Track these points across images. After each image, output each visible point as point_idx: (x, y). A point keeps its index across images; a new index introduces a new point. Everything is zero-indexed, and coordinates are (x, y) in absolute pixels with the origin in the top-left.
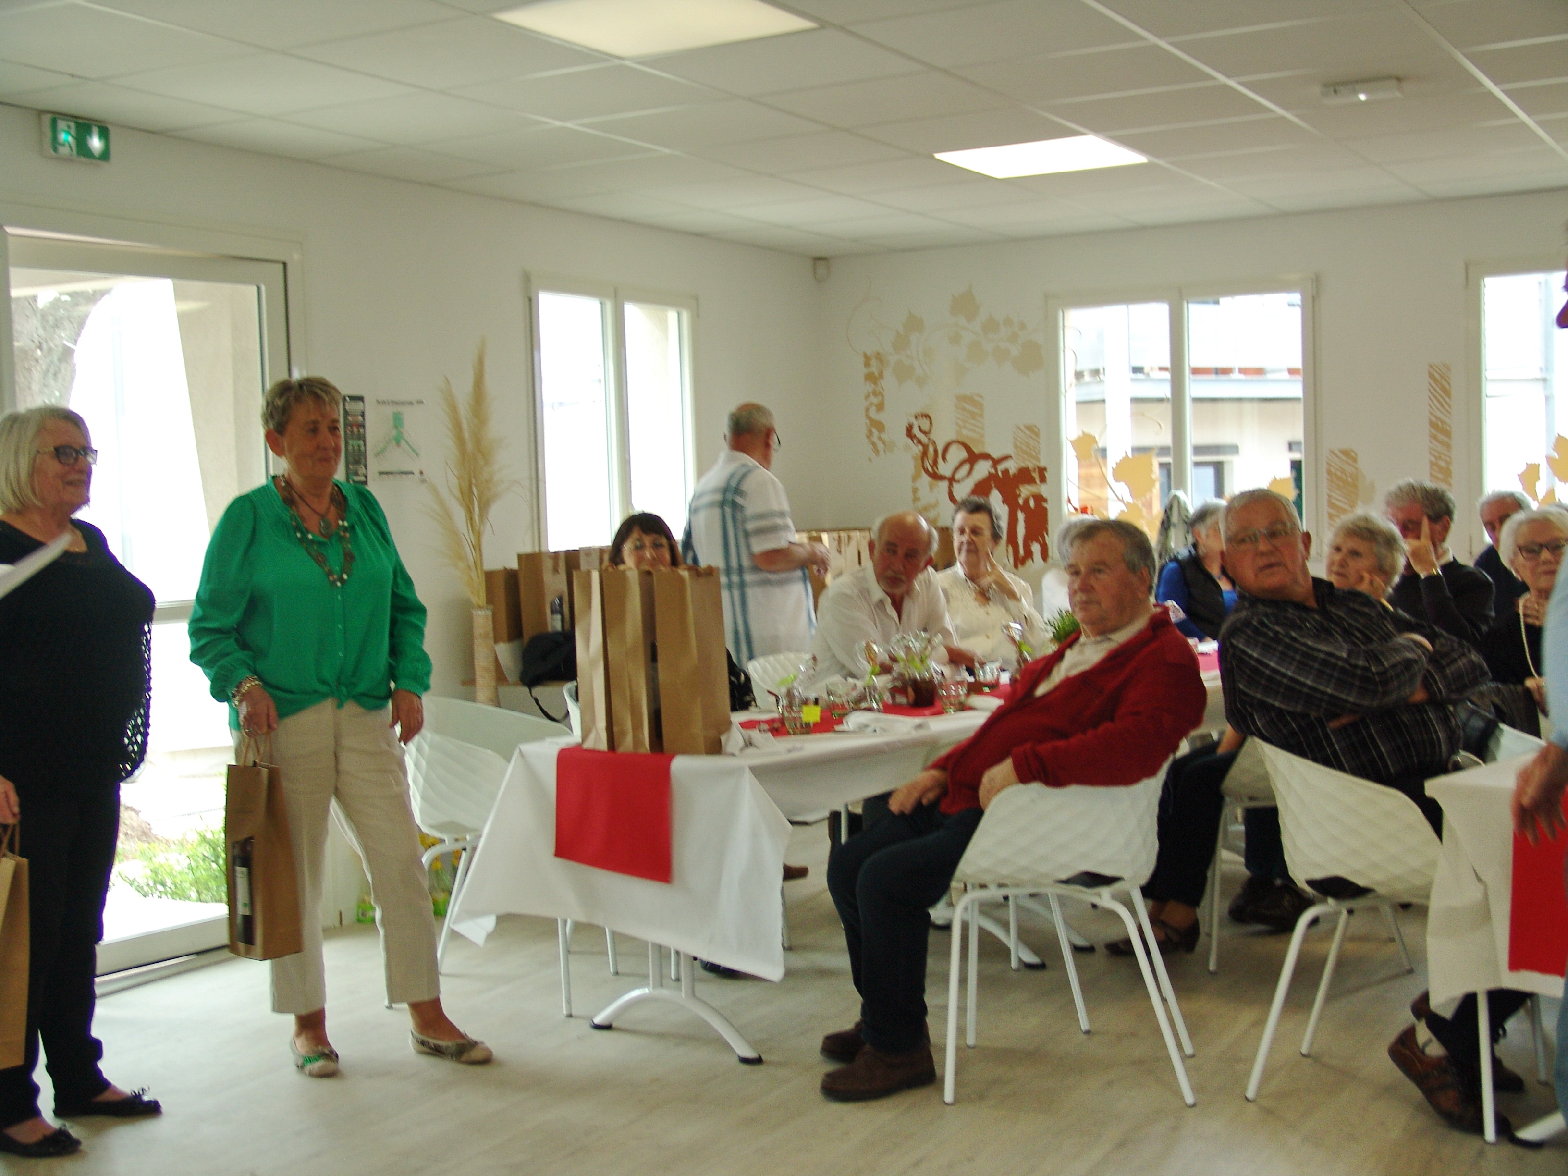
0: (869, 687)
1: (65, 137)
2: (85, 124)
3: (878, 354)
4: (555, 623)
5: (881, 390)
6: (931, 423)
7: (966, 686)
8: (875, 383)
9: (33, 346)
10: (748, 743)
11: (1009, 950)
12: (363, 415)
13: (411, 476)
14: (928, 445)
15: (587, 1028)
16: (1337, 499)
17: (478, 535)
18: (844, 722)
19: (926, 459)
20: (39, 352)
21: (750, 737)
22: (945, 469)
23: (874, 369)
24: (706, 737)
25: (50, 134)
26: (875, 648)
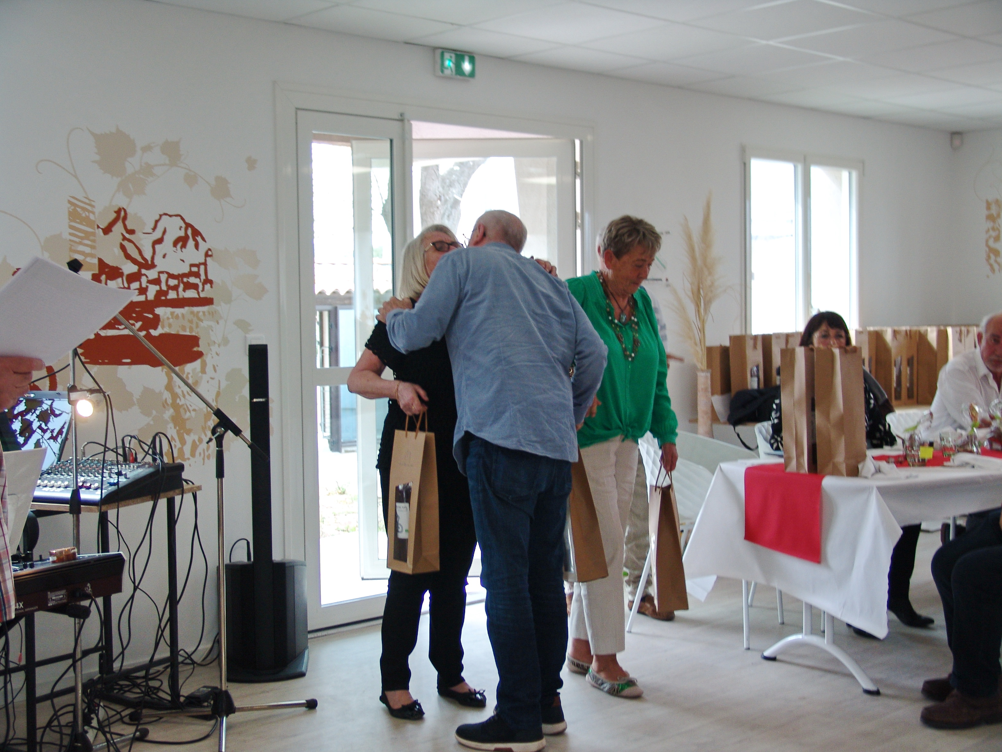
0: (971, 436)
1: (449, 63)
2: (460, 55)
3: (997, 202)
4: (753, 384)
5: (998, 227)
8: (994, 222)
9: (436, 198)
10: (878, 470)
13: (660, 282)
15: (758, 658)
17: (703, 322)
18: (951, 460)
20: (439, 202)
21: (879, 467)
23: (994, 211)
24: (847, 464)
25: (439, 62)
26: (977, 409)
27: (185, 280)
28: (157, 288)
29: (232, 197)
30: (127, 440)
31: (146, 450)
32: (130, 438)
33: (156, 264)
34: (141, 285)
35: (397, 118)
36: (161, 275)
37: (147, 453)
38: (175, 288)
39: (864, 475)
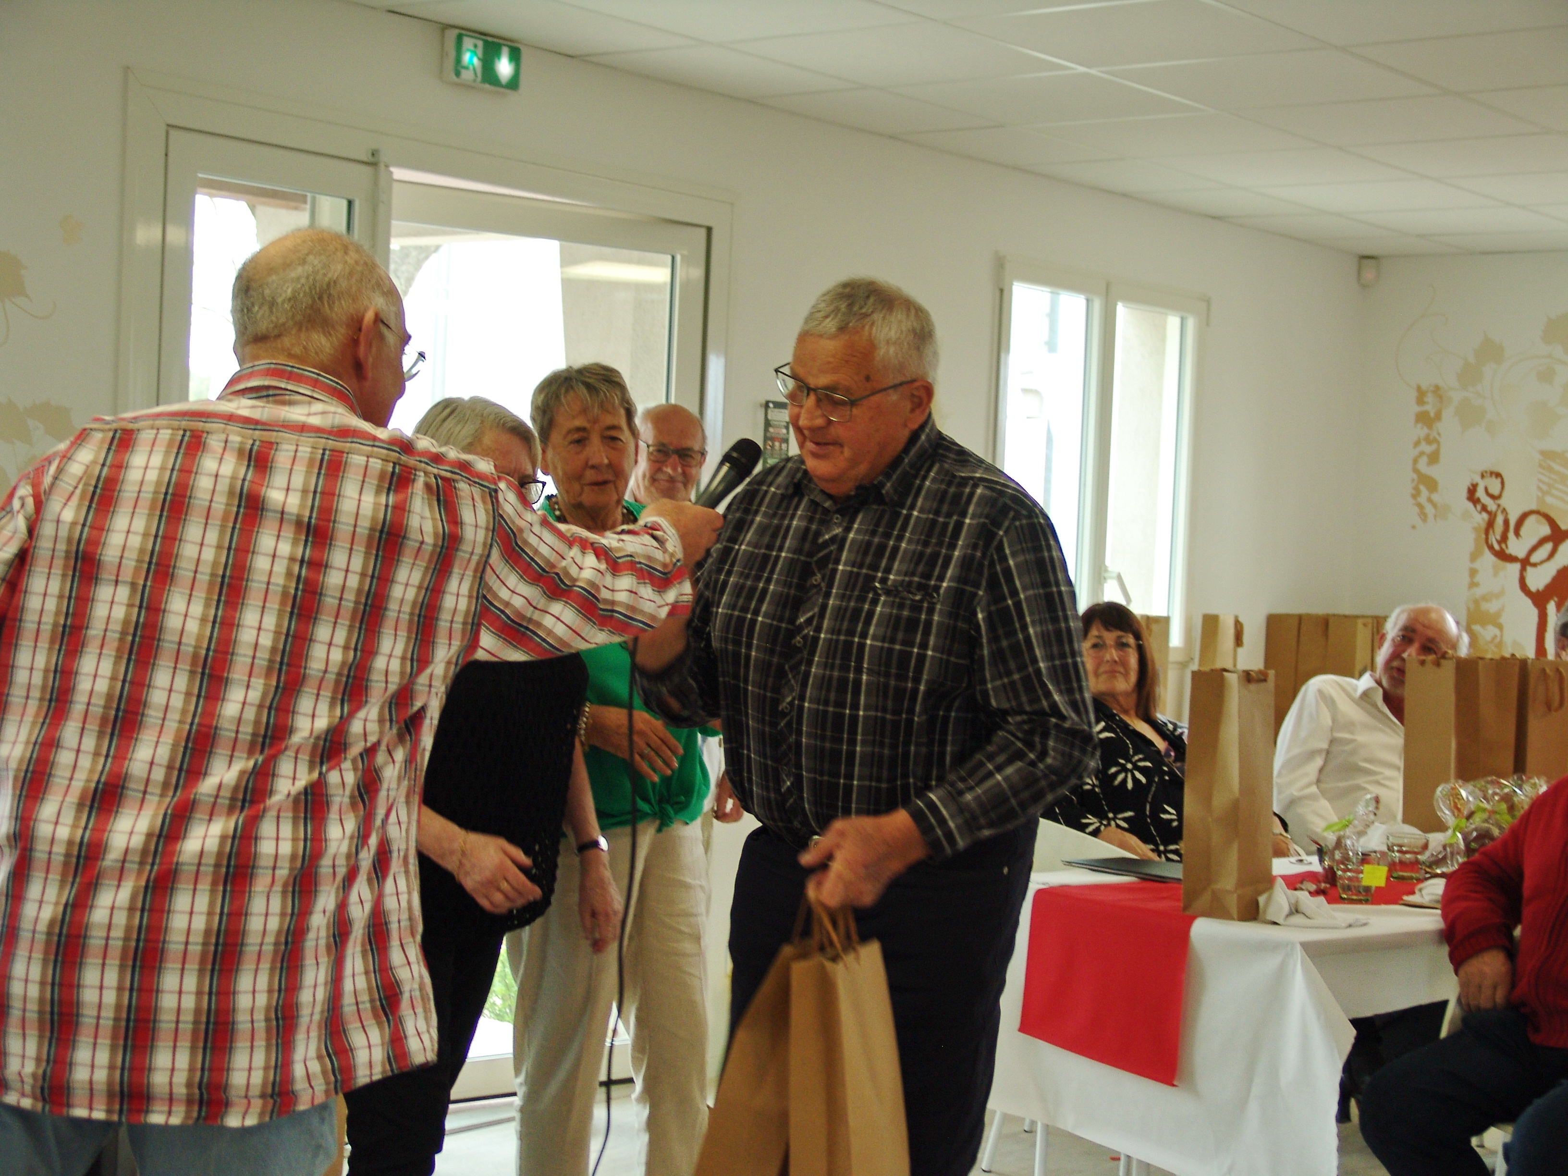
0: (1451, 845)
1: (471, 58)
2: (493, 43)
3: (1437, 387)
5: (1437, 437)
6: (1503, 483)
8: (1430, 427)
10: (1296, 910)
14: (1495, 515)
19: (1491, 532)
21: (1297, 900)
22: (1517, 547)
23: (1430, 408)
24: (1239, 897)
25: (452, 54)
26: (1464, 793)
29: (27, 296)
35: (365, 159)
39: (1270, 917)
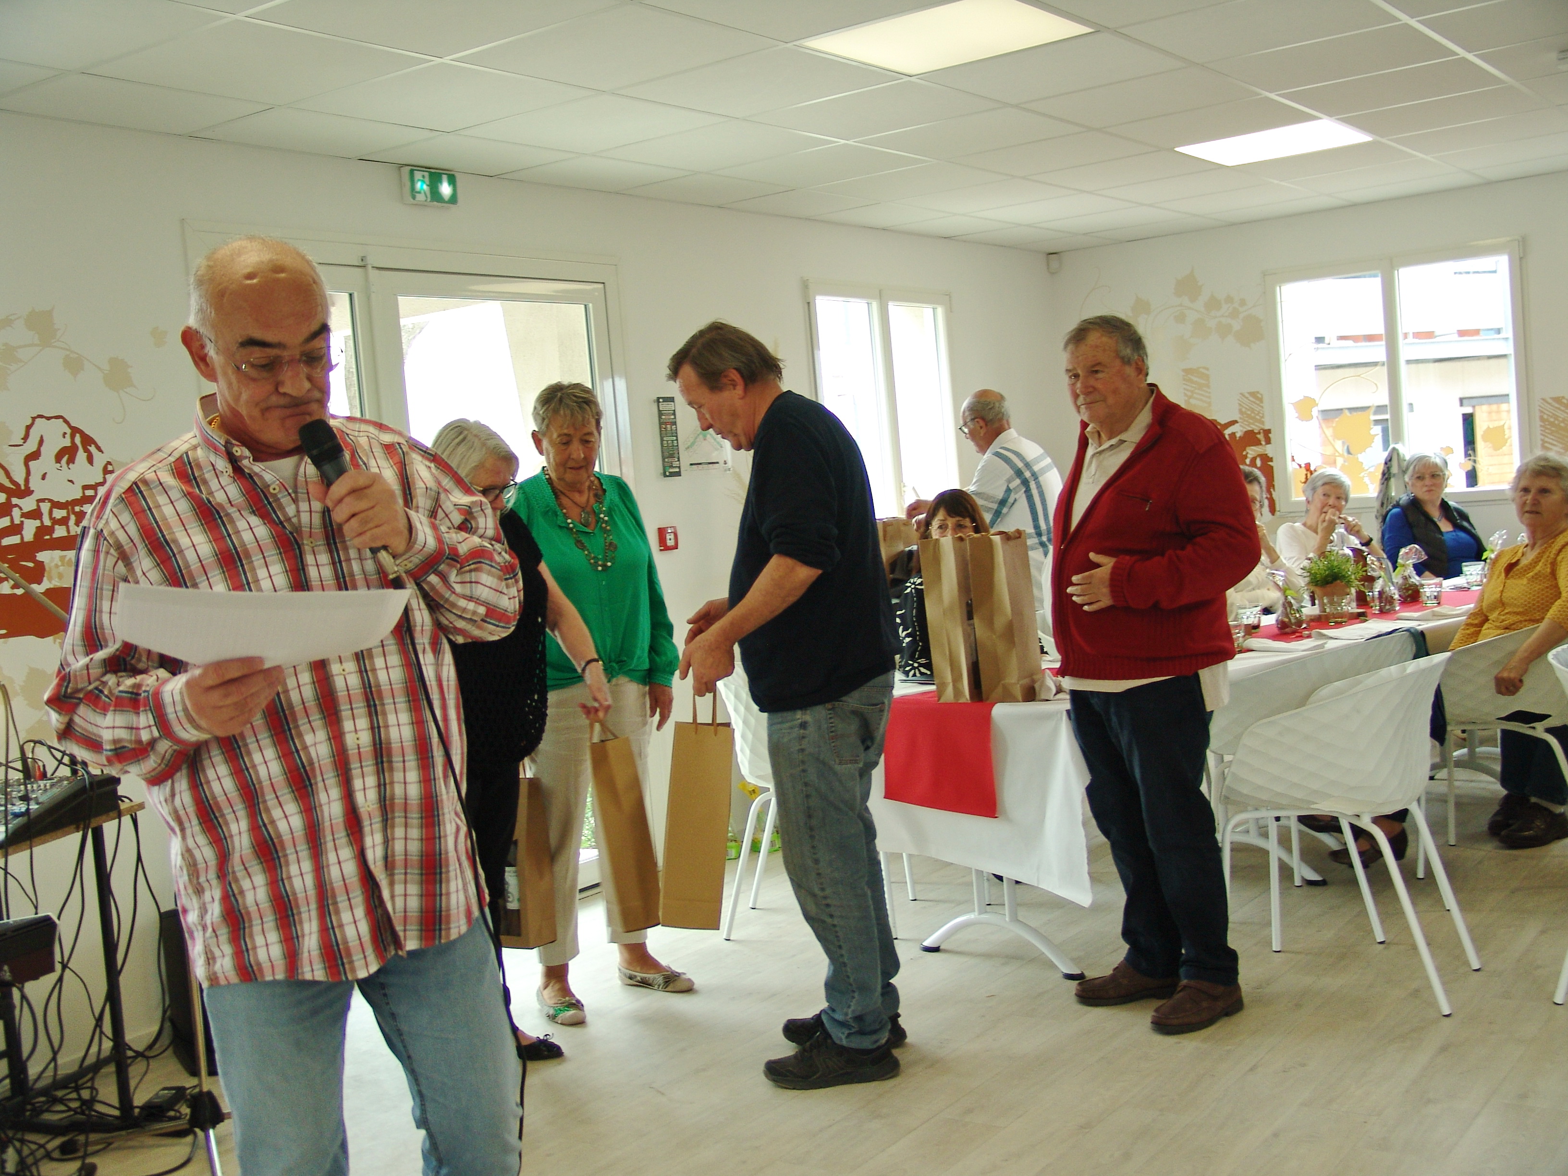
1: (422, 186)
2: (436, 173)
7: (1243, 628)
11: (1292, 869)
12: (674, 414)
13: (717, 466)
15: (916, 951)
16: (1549, 443)
24: (1021, 686)
25: (408, 184)
27: (77, 509)
28: (37, 523)
29: (134, 386)
30: (28, 748)
31: (59, 758)
32: (32, 744)
33: (32, 489)
34: (12, 520)
35: (356, 263)
36: (41, 504)
37: (60, 762)
38: (64, 521)
39: (1043, 697)
